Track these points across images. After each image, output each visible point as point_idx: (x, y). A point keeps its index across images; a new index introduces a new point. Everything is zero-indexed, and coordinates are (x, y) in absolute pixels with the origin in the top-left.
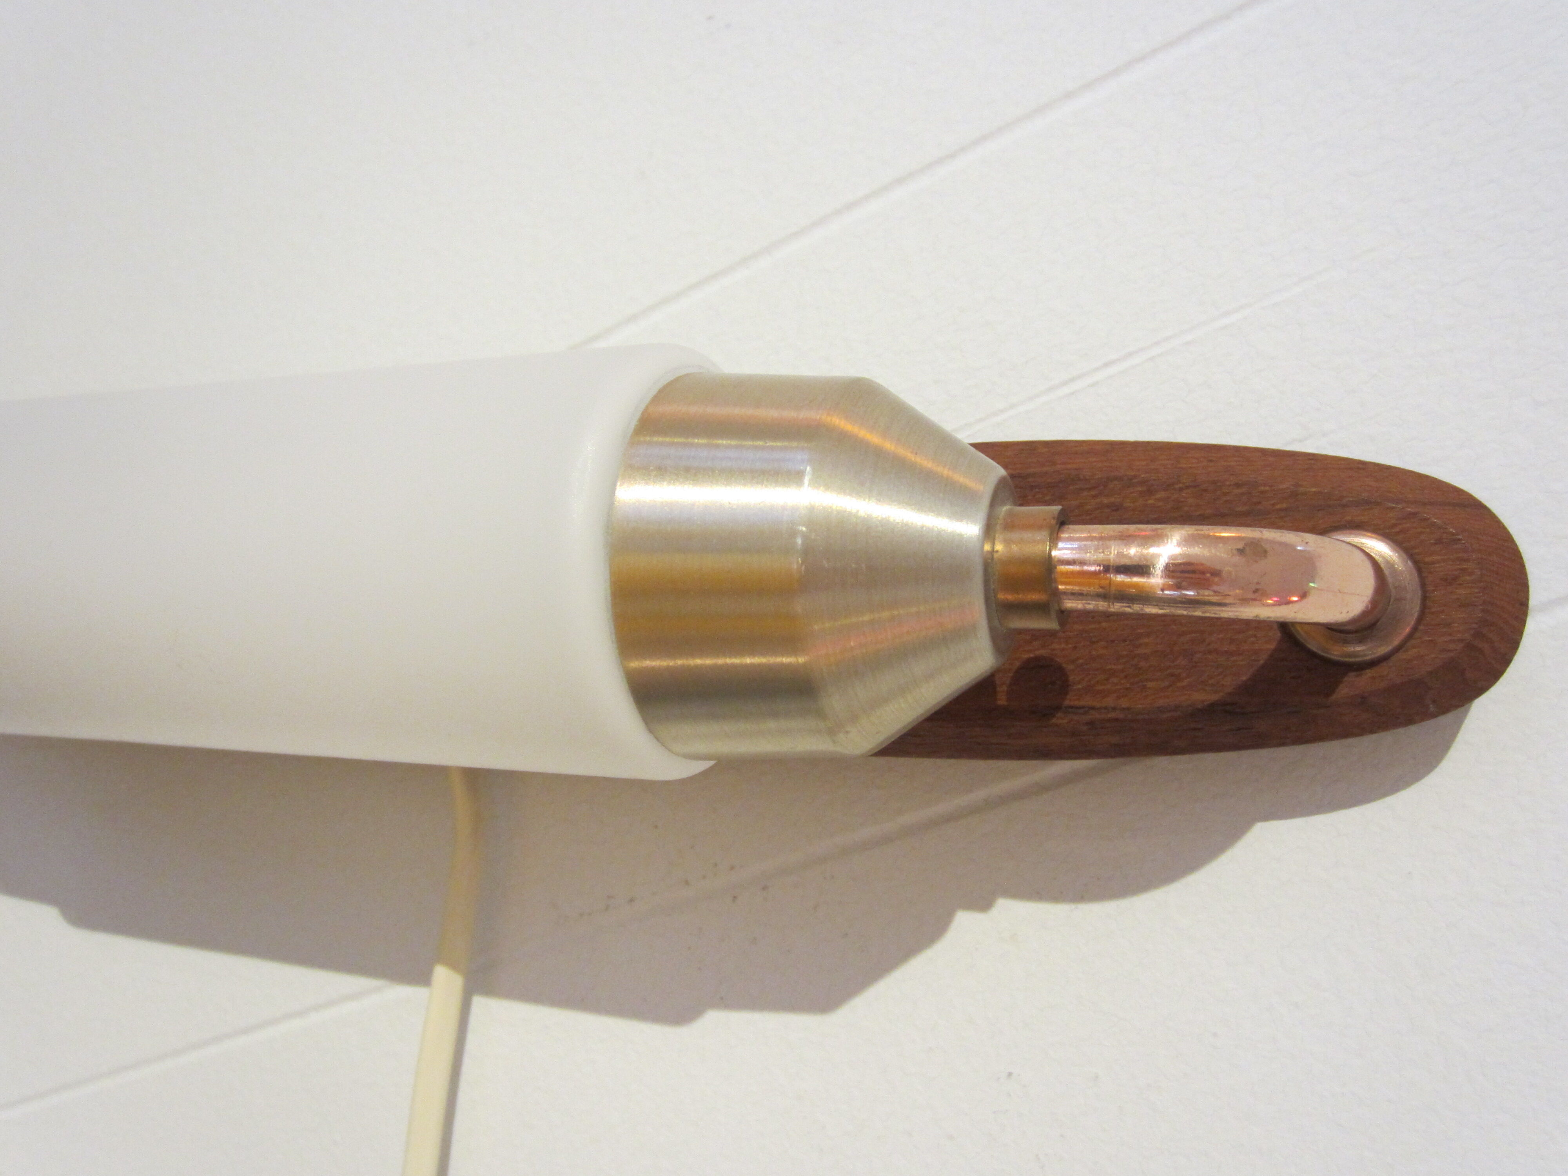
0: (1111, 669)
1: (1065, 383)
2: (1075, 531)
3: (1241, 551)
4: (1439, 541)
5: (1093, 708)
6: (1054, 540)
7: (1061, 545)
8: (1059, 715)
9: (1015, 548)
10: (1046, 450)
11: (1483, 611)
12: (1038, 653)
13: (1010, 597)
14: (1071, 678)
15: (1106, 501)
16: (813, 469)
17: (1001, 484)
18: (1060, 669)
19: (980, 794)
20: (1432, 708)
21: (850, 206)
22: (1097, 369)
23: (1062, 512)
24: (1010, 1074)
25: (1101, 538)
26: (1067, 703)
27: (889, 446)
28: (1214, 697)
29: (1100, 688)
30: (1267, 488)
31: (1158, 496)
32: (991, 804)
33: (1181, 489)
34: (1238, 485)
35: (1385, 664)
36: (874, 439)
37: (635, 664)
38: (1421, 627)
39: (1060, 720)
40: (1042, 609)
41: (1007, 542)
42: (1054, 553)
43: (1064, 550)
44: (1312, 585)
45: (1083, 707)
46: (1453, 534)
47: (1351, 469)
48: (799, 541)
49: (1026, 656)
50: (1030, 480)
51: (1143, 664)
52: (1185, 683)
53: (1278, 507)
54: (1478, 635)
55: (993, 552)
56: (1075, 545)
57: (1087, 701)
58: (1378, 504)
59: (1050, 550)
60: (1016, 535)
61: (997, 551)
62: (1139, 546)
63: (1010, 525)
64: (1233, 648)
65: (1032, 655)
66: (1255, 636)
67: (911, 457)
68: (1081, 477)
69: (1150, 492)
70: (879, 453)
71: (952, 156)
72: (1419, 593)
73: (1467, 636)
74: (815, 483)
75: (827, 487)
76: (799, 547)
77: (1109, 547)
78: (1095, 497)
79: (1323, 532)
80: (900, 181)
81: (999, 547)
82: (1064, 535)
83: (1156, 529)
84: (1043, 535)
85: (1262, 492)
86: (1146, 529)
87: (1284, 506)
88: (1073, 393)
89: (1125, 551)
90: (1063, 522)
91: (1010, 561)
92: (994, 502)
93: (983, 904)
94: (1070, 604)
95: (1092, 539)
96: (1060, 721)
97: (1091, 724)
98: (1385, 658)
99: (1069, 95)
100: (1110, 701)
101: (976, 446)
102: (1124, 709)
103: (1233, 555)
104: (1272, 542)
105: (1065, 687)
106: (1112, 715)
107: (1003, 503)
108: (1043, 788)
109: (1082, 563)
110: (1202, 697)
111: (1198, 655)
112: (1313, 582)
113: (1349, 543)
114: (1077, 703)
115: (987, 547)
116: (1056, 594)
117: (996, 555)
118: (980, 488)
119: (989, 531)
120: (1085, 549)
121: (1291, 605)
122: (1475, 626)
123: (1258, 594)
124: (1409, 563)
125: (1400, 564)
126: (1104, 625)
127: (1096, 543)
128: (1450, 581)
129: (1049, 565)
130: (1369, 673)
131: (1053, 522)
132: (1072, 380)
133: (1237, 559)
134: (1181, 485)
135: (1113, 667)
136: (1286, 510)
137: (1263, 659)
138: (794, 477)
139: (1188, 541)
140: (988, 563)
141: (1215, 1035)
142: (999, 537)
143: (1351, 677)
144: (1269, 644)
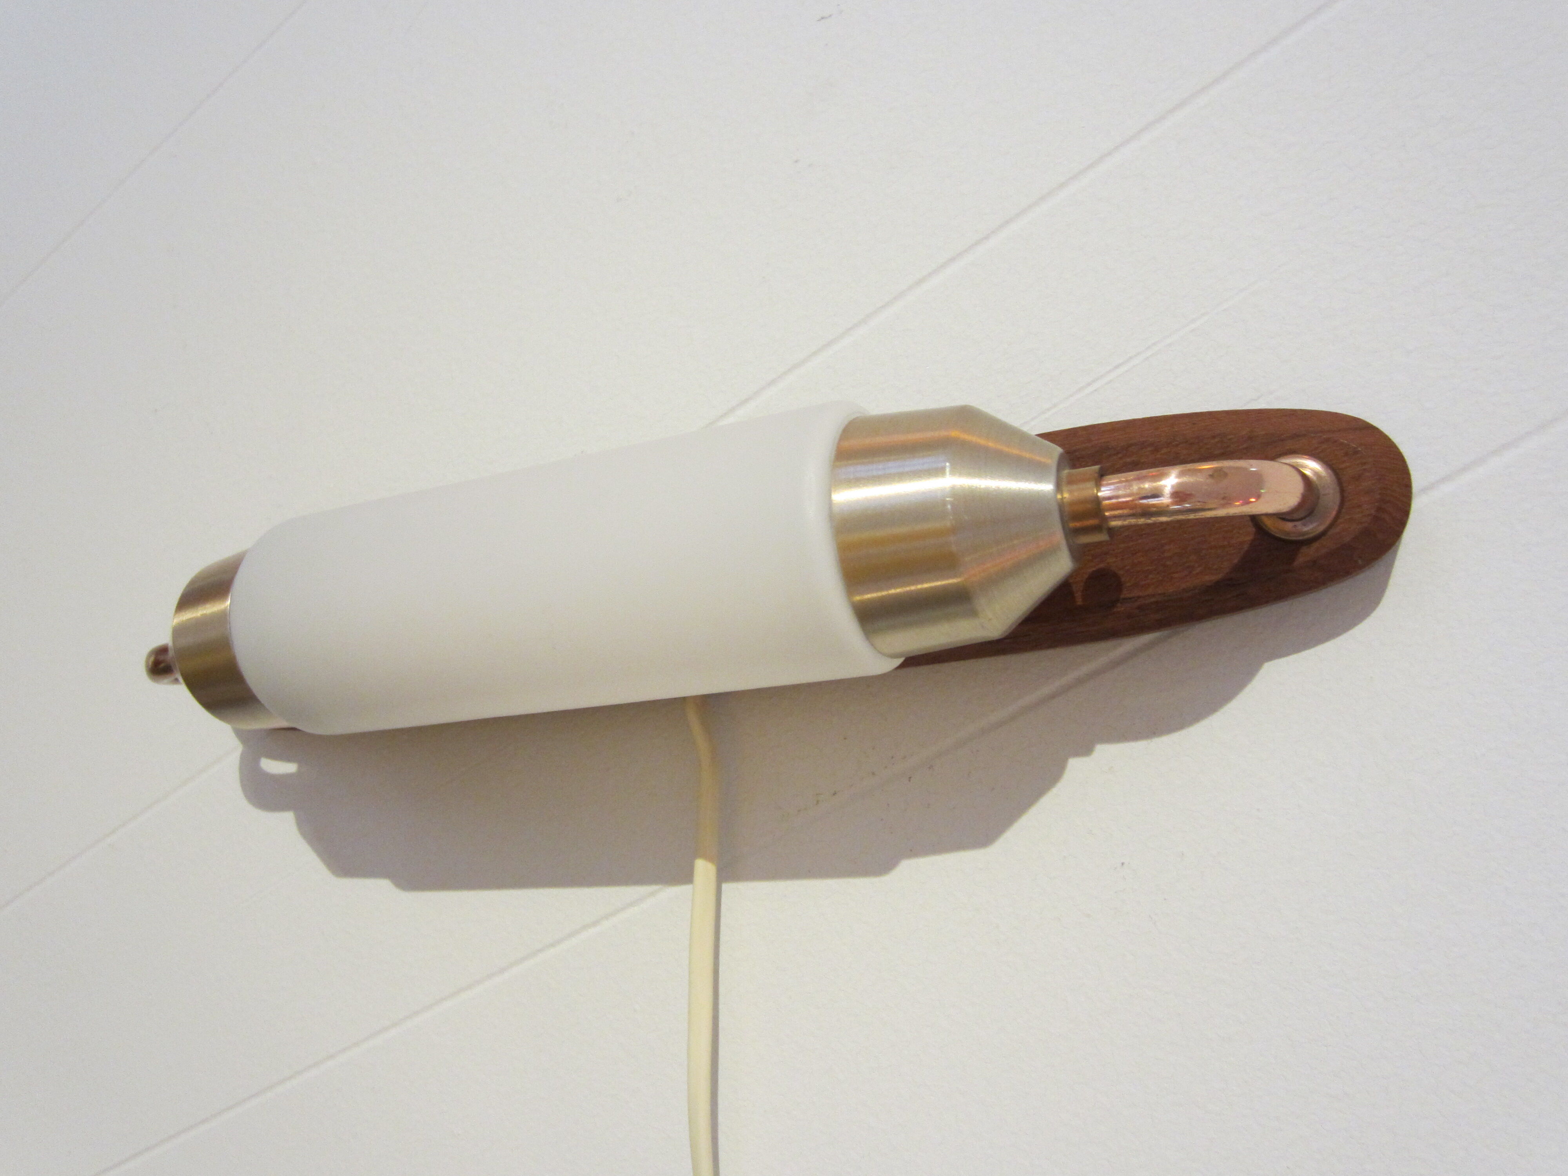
0: (1148, 570)
1: (1089, 384)
2: (1110, 479)
3: (1211, 476)
4: (1346, 454)
5: (1139, 597)
6: (1098, 485)
7: (1103, 489)
8: (1119, 605)
9: (1076, 494)
10: (1085, 432)
11: (1380, 494)
12: (1098, 567)
13: (1078, 524)
14: (1123, 579)
15: (1128, 460)
16: (951, 465)
17: (1061, 459)
18: (1115, 575)
19: (1072, 676)
20: (1360, 562)
21: (920, 282)
22: (1110, 371)
23: (1101, 469)
24: (1123, 864)
25: (1127, 481)
26: (1122, 596)
27: (991, 444)
28: (1219, 576)
29: (1143, 583)
30: (1232, 436)
31: (1163, 452)
32: (1080, 681)
33: (1177, 445)
34: (1214, 437)
35: (1323, 538)
36: (982, 442)
37: (858, 598)
38: (1344, 510)
39: (1120, 608)
40: (1097, 529)
41: (1070, 492)
42: (1100, 494)
43: (1105, 492)
44: (1262, 491)
45: (1133, 598)
46: (1355, 448)
47: (1286, 416)
48: (949, 507)
49: (1090, 570)
50: (1077, 454)
51: (1168, 563)
52: (1199, 570)
53: (1241, 447)
54: (1379, 509)
55: (1062, 499)
56: (1112, 487)
57: (1136, 593)
58: (1304, 435)
59: (1097, 493)
60: (1075, 487)
61: (1065, 498)
62: (1150, 481)
63: (1071, 482)
64: (1226, 543)
65: (1094, 569)
66: (1239, 533)
67: (1006, 449)
68: (1110, 447)
69: (1157, 450)
70: (986, 450)
71: (987, 238)
72: (1338, 489)
73: (1373, 512)
74: (953, 473)
75: (961, 475)
76: (950, 510)
77: (1131, 486)
78: (1121, 458)
79: (1273, 458)
80: (952, 260)
81: (1066, 495)
82: (1104, 482)
83: (1159, 470)
84: (1090, 484)
85: (1230, 439)
86: (1154, 471)
87: (1245, 446)
88: (1095, 390)
89: (1142, 486)
90: (1102, 475)
91: (1072, 503)
92: (1059, 469)
93: (1086, 750)
94: (1114, 523)
95: (1120, 482)
96: (1119, 610)
97: (1139, 608)
98: (1324, 533)
99: (1062, 186)
100: (1150, 591)
101: (1040, 435)
102: (1160, 594)
103: (1207, 478)
104: (1230, 468)
105: (1119, 586)
106: (1153, 600)
107: (1064, 469)
108: (1115, 664)
109: (1117, 497)
110: (1210, 578)
111: (1204, 552)
112: (1262, 489)
113: (1286, 464)
114: (1128, 596)
115: (1059, 497)
116: (1106, 519)
117: (1065, 500)
118: (1049, 461)
119: (1059, 487)
120: (1118, 489)
121: (1251, 504)
122: (1376, 504)
123: (1227, 500)
124: (1330, 471)
125: (1324, 473)
126: (1140, 541)
127: (1124, 484)
128: (1358, 478)
129: (1097, 501)
130: (1316, 545)
131: (1096, 475)
132: (1094, 381)
133: (1210, 481)
134: (1176, 443)
135: (1150, 568)
136: (1246, 448)
137: (1246, 547)
138: (939, 472)
139: (1181, 474)
140: (1061, 506)
141: (1258, 810)
142: (1065, 488)
143: (1304, 550)
144: (1247, 536)
